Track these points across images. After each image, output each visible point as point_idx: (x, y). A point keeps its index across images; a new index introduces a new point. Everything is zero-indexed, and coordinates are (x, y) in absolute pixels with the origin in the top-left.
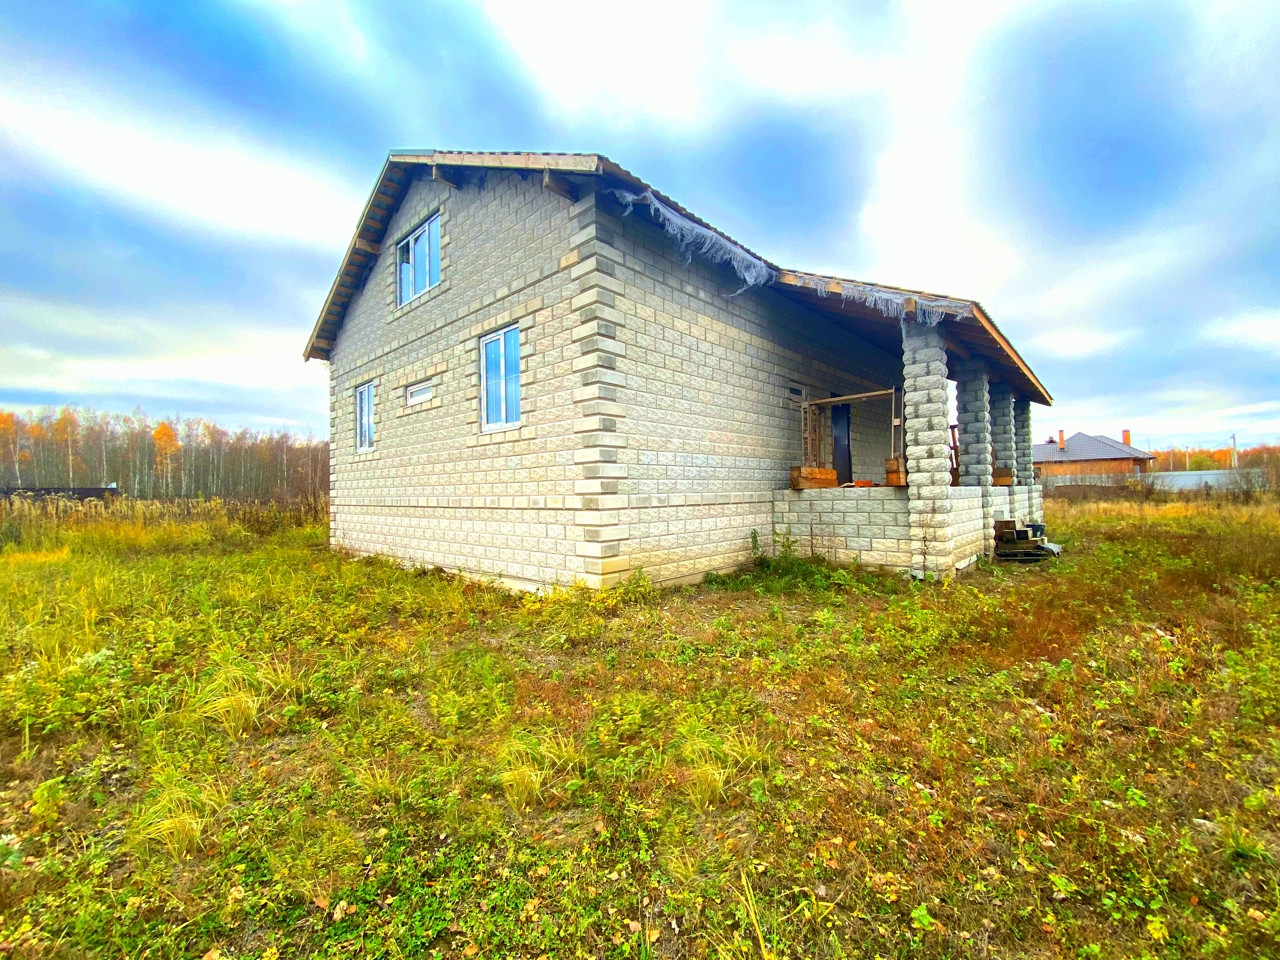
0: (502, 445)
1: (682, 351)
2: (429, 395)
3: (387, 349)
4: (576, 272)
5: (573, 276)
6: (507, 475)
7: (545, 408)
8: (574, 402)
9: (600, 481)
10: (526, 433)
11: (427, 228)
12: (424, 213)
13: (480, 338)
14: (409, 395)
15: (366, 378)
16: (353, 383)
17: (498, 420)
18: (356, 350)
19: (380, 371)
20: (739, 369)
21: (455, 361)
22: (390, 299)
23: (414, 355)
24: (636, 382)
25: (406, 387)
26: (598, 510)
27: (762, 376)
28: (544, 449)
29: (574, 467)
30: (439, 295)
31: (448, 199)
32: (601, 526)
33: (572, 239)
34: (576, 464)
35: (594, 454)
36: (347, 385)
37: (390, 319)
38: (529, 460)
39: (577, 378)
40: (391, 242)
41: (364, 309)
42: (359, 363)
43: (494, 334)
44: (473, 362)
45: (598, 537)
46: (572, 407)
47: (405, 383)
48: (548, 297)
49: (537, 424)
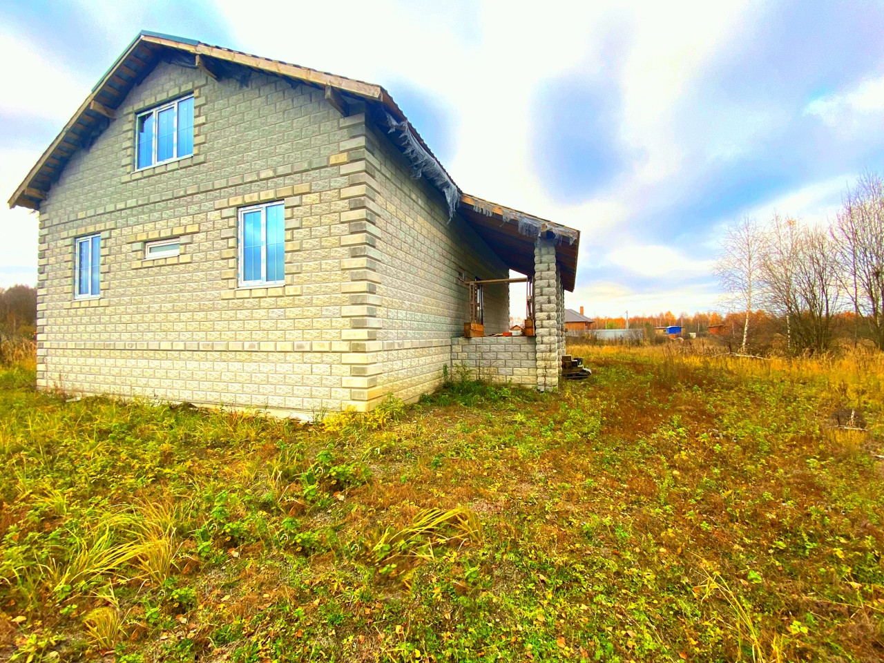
0: (262, 299)
1: (410, 240)
2: (176, 252)
3: (121, 206)
4: (344, 169)
5: (342, 172)
6: (268, 324)
7: (311, 272)
8: (342, 270)
9: (367, 330)
10: (290, 290)
11: (176, 106)
12: (174, 92)
13: (238, 208)
14: (147, 250)
15: (91, 229)
16: (73, 233)
17: (258, 277)
18: (77, 203)
19: (110, 225)
20: (437, 256)
21: (210, 225)
22: (127, 160)
23: (156, 215)
24: (386, 258)
25: (145, 242)
26: (365, 352)
27: (447, 262)
28: (310, 304)
29: (341, 319)
30: (190, 166)
31: (204, 86)
32: (367, 364)
33: (342, 144)
34: (343, 317)
35: (361, 310)
36: (64, 234)
37: (127, 178)
38: (292, 312)
39: (345, 251)
40: (130, 110)
41: (90, 166)
42: (81, 215)
43: (255, 207)
44: (230, 227)
45: (365, 373)
46: (339, 272)
47: (144, 238)
48: (316, 184)
49: (302, 284)
